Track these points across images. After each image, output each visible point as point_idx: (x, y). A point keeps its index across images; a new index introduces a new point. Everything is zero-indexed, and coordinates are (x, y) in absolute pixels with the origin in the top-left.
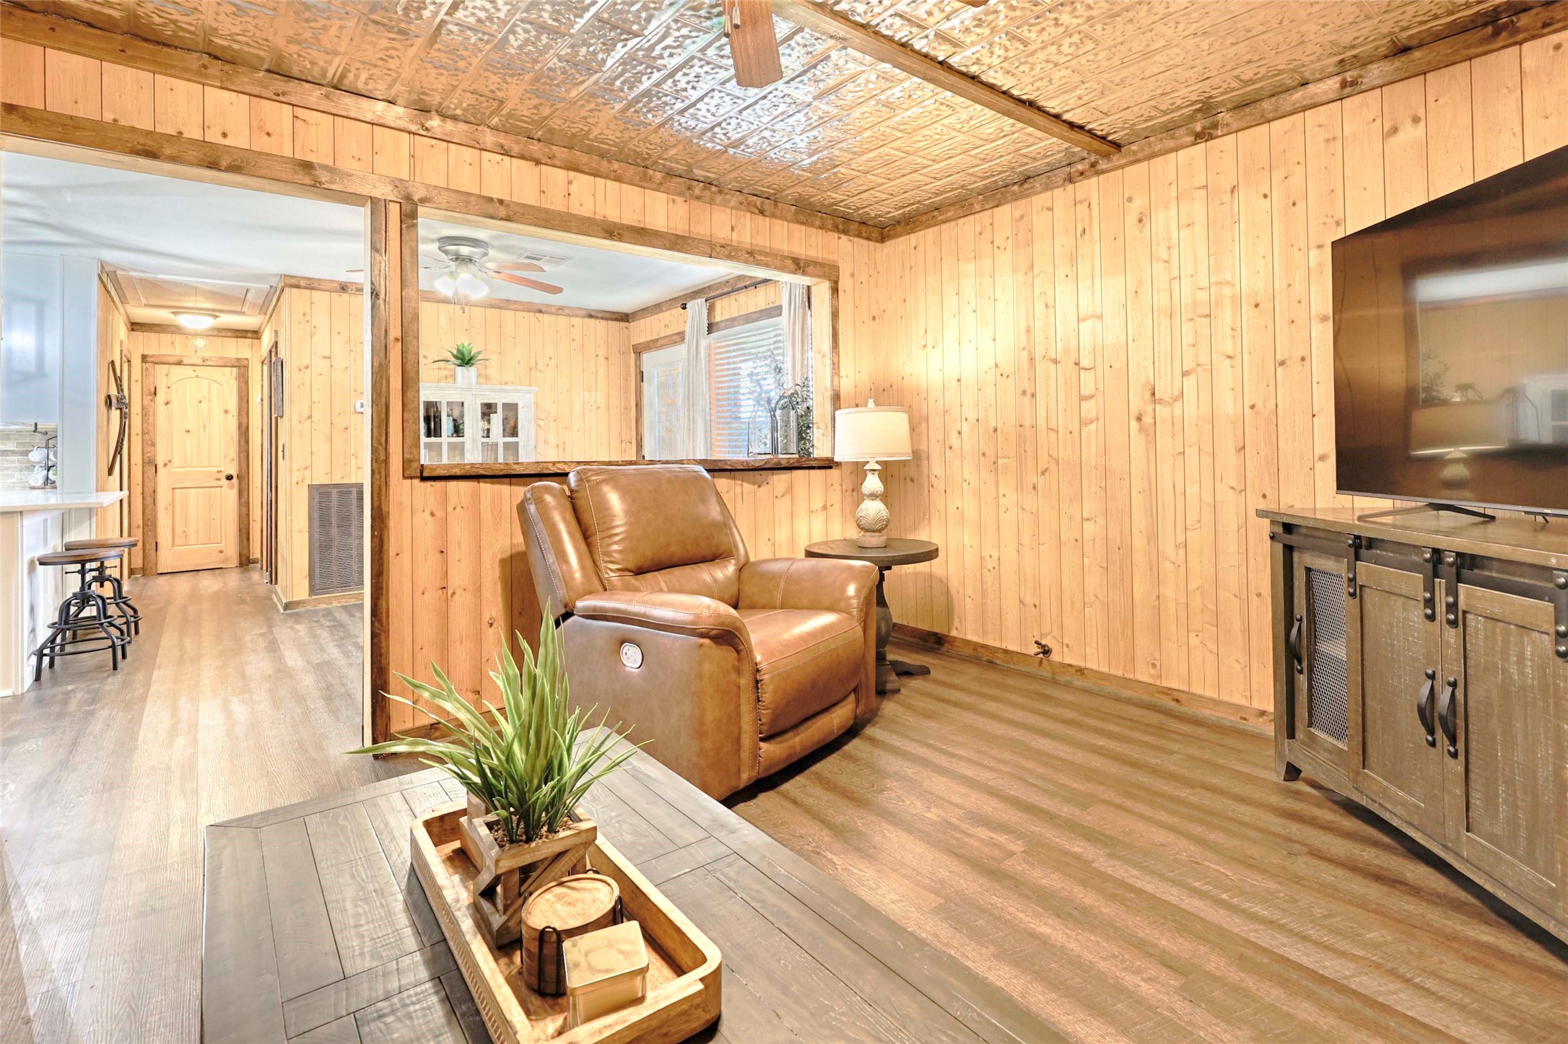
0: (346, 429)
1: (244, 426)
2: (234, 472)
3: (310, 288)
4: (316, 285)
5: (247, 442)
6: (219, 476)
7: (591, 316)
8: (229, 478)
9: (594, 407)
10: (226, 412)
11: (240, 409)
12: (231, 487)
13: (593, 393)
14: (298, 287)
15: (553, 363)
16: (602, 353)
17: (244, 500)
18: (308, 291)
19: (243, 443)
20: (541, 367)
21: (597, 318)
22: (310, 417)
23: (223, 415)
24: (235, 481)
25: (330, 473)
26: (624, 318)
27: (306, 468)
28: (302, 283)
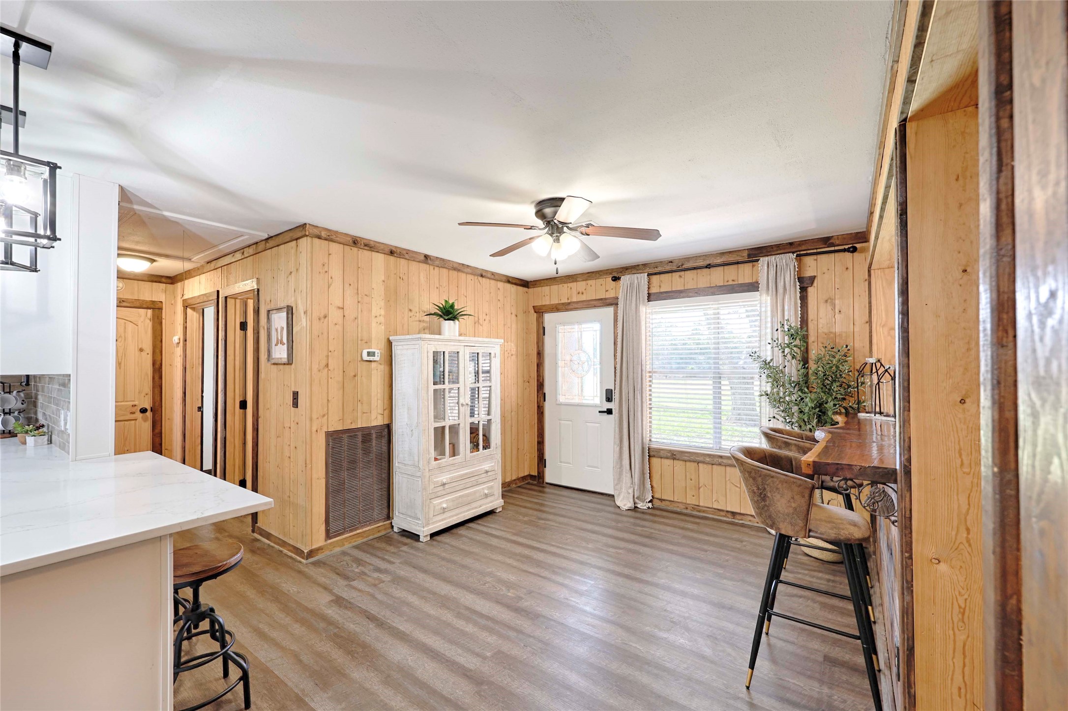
0: (355, 376)
1: (158, 363)
2: (148, 406)
3: (328, 239)
4: (333, 237)
5: (161, 378)
6: (134, 409)
7: (509, 282)
8: (143, 411)
9: (510, 355)
10: (141, 350)
11: (154, 347)
12: (145, 420)
13: (509, 343)
14: (319, 237)
15: (487, 318)
16: (514, 313)
17: (157, 431)
18: (327, 242)
19: (157, 378)
20: (481, 321)
21: (512, 283)
22: (327, 365)
23: (137, 353)
24: (149, 414)
25: (342, 420)
26: (525, 284)
27: (324, 416)
28: (323, 234)
